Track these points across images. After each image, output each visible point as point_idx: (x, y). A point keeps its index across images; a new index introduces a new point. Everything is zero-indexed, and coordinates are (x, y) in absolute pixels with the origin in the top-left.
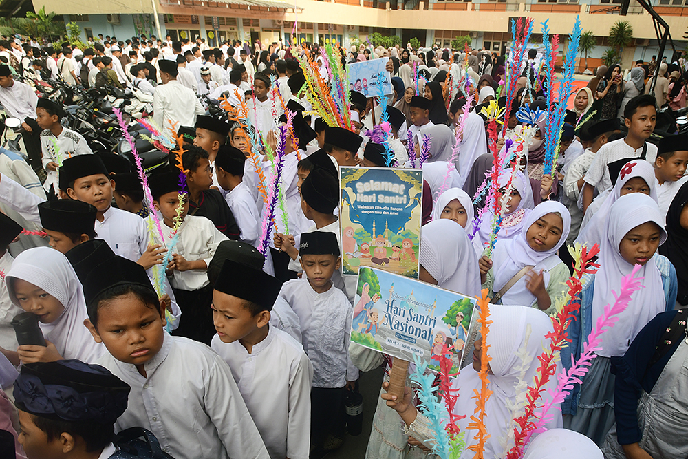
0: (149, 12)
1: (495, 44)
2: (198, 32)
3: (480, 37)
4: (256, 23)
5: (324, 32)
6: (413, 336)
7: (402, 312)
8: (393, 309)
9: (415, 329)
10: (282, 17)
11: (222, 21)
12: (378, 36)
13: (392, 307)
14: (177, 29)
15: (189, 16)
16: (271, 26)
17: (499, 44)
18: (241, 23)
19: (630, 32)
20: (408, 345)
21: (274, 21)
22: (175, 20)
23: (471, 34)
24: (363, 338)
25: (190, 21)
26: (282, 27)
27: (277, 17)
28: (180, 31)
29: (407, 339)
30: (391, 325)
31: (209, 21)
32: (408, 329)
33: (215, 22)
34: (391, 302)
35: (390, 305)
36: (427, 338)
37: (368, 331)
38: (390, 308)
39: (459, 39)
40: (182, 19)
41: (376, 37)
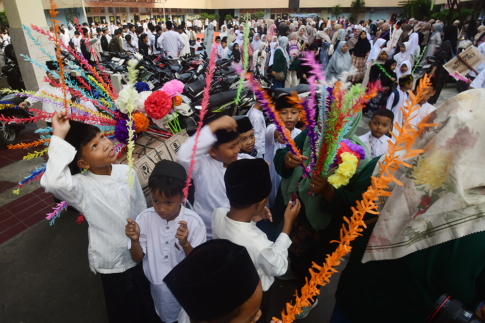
0: (78, 6)
1: (277, 15)
2: (104, 18)
3: (268, 12)
4: (137, 10)
5: (175, 14)
10: (153, 6)
11: (118, 10)
12: (206, 14)
14: (93, 16)
15: (99, 8)
16: (145, 11)
17: (280, 15)
18: (128, 10)
19: (364, 3)
21: (147, 8)
22: (91, 11)
23: (263, 10)
25: (100, 11)
26: (152, 12)
27: (150, 6)
28: (94, 17)
31: (110, 10)
33: (114, 10)
39: (256, 14)
40: (95, 10)
41: (205, 15)
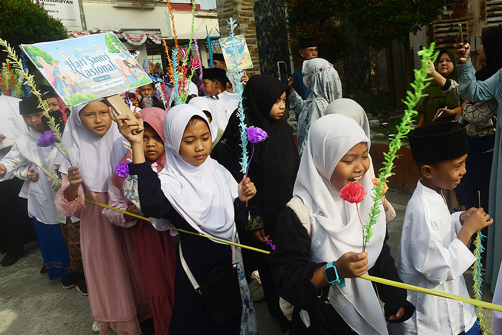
6: (105, 74)
7: (82, 62)
8: (75, 65)
9: (101, 68)
13: (73, 64)
20: (108, 82)
24: (77, 99)
29: (103, 78)
30: (84, 76)
32: (98, 70)
34: (69, 62)
35: (69, 64)
36: (114, 68)
37: (75, 92)
38: (72, 66)
